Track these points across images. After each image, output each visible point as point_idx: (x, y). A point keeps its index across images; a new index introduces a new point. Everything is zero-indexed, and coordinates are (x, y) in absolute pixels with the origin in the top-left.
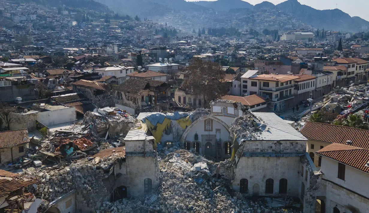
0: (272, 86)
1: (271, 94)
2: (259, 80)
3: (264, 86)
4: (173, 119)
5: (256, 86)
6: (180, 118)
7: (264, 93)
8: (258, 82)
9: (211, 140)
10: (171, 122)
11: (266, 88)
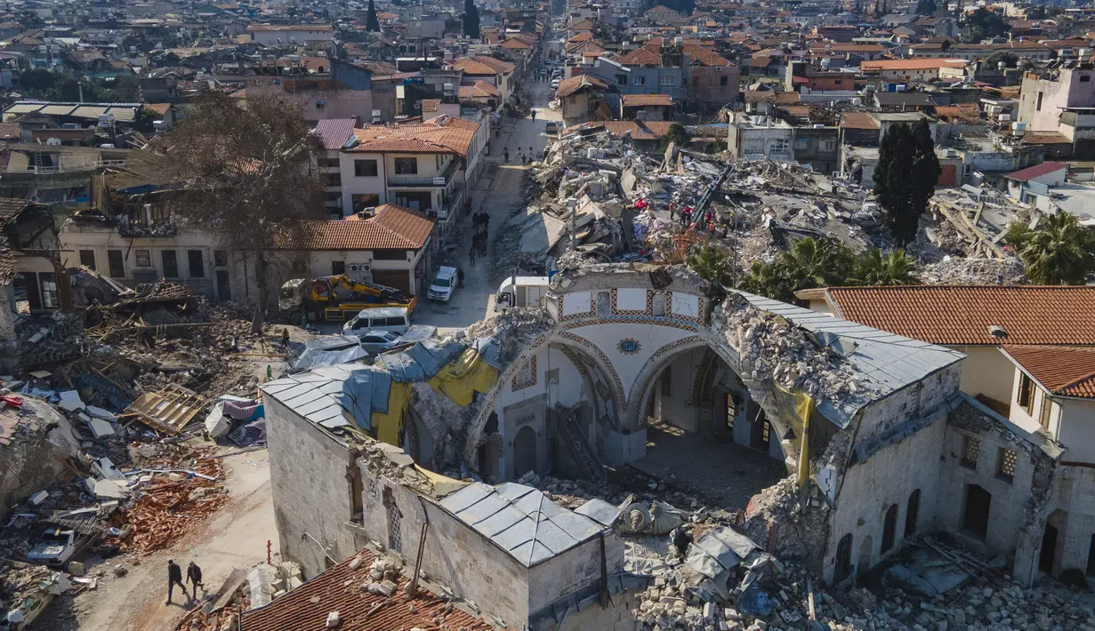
0: (427, 168)
1: (428, 195)
2: (383, 152)
3: (398, 171)
4: (418, 380)
5: (374, 173)
6: (441, 367)
7: (399, 194)
8: (379, 159)
9: (532, 417)
10: (413, 390)
11: (410, 177)
